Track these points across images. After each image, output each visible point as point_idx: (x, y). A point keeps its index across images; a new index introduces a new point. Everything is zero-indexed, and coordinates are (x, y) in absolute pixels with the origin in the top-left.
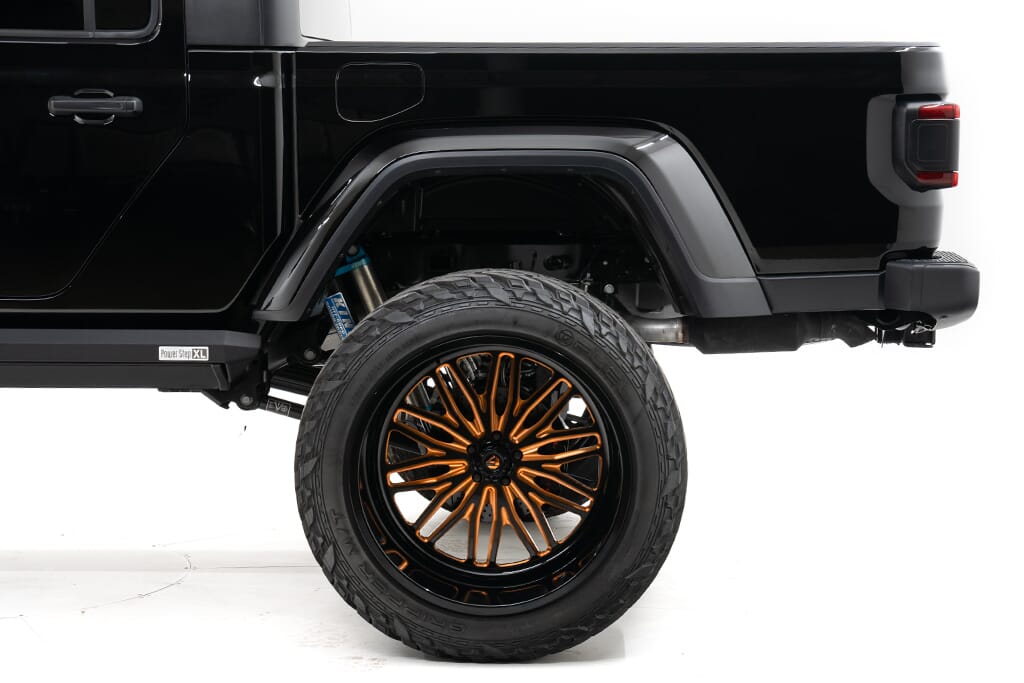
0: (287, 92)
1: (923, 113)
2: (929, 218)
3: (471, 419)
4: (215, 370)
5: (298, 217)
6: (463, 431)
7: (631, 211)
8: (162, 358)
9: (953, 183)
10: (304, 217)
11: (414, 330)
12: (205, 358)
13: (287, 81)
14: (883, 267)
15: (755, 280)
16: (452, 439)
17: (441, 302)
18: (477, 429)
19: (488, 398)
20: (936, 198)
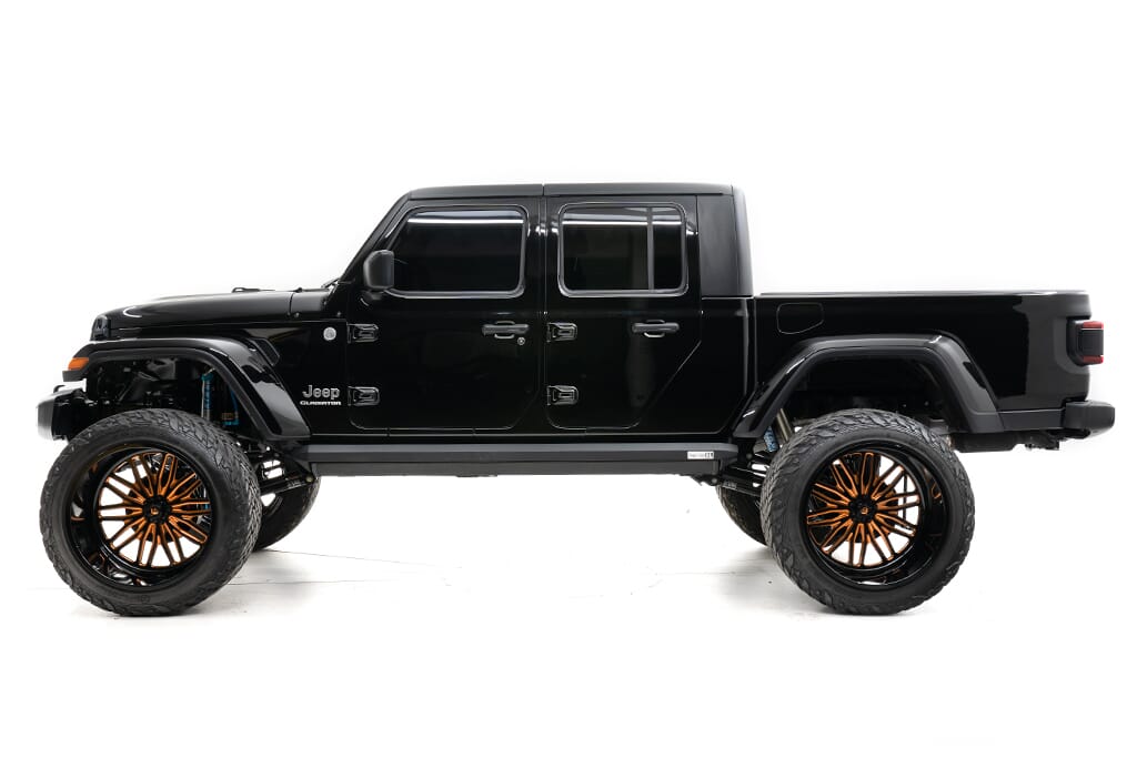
0: (751, 318)
1: (1082, 326)
2: (1084, 381)
3: (850, 488)
4: (715, 464)
5: (756, 383)
6: (847, 494)
7: (932, 377)
8: (690, 457)
9: (1100, 361)
10: (760, 383)
11: (835, 440)
12: (711, 458)
13: (751, 312)
14: (1064, 404)
15: (996, 413)
16: (840, 499)
17: (847, 425)
18: (854, 493)
19: (859, 477)
20: (1087, 370)
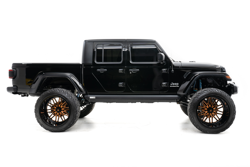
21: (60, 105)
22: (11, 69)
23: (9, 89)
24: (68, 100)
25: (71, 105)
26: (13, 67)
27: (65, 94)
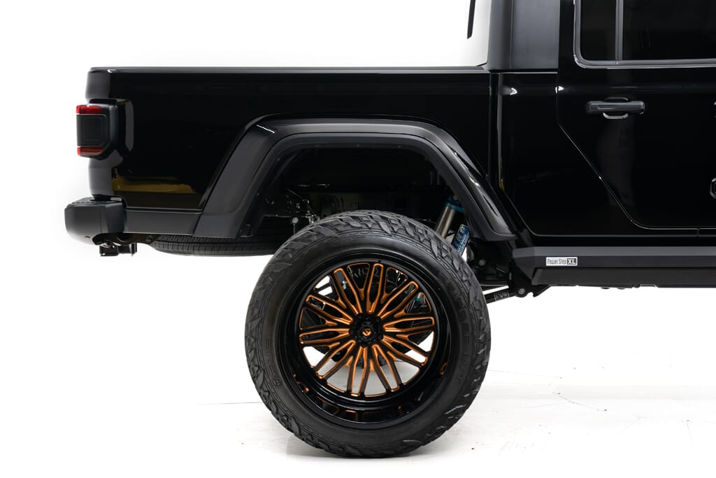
21: (374, 304)
22: (84, 101)
23: (77, 217)
24: (444, 279)
25: (458, 304)
26: (91, 90)
27: (427, 243)
